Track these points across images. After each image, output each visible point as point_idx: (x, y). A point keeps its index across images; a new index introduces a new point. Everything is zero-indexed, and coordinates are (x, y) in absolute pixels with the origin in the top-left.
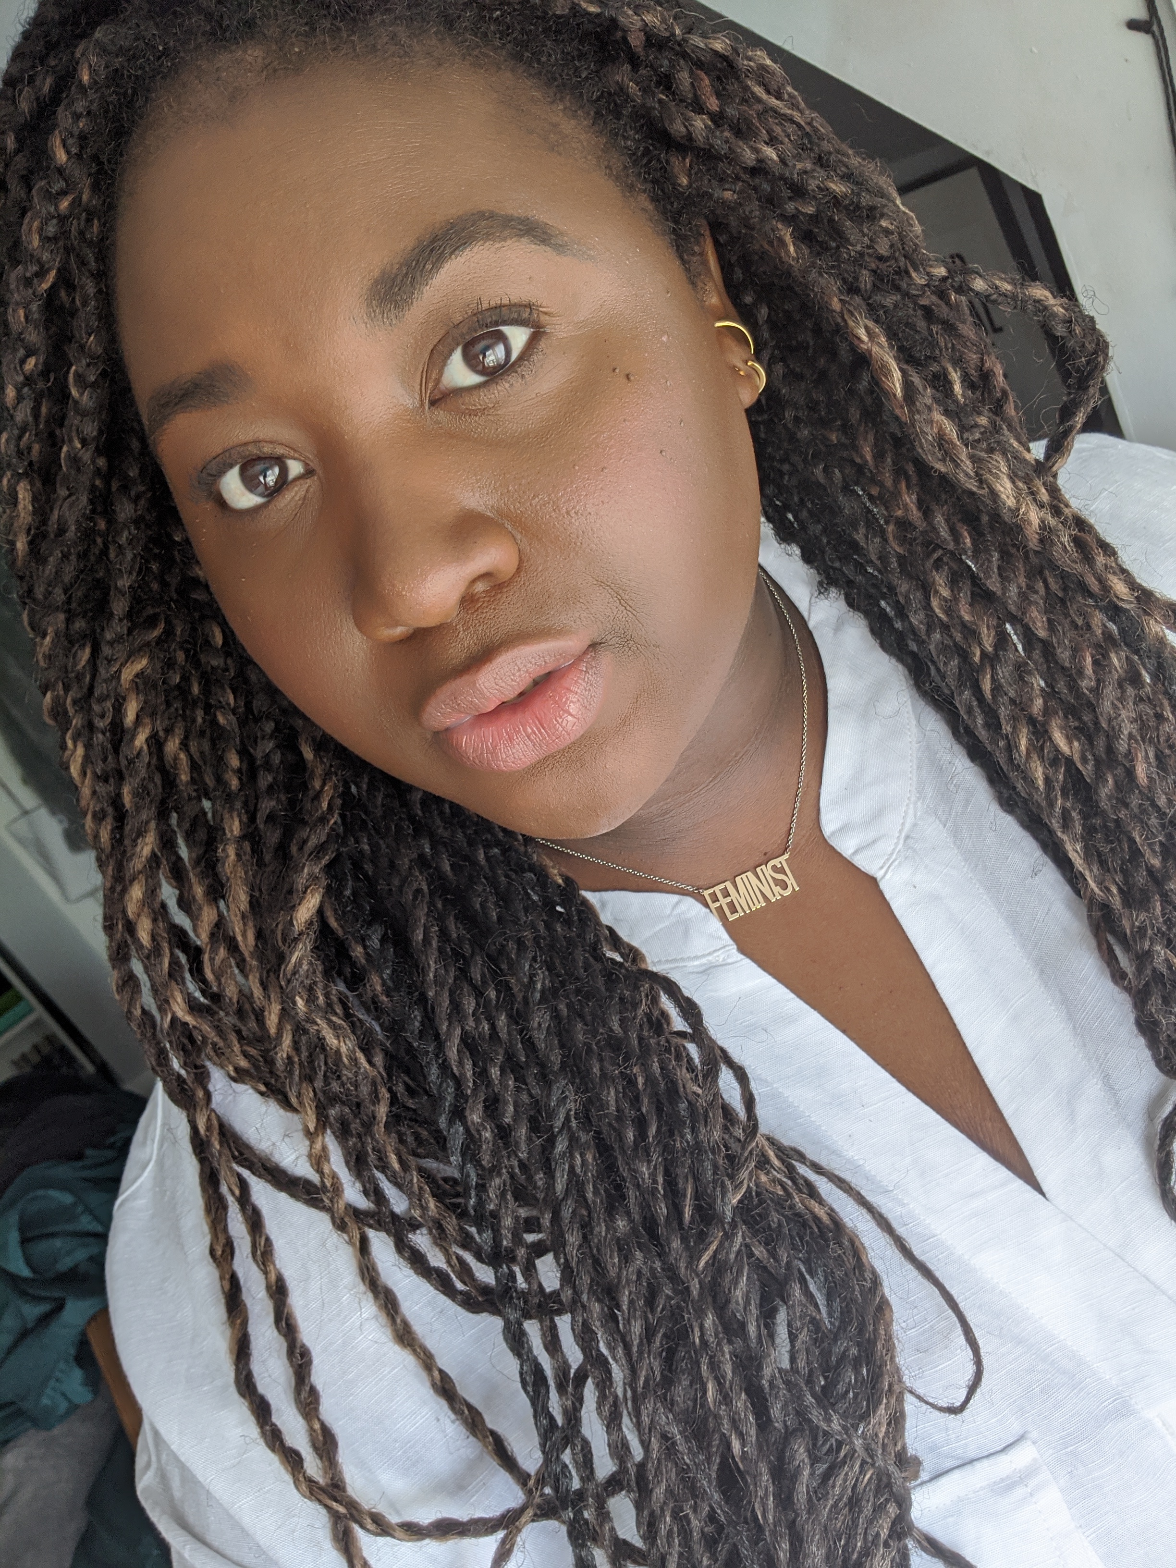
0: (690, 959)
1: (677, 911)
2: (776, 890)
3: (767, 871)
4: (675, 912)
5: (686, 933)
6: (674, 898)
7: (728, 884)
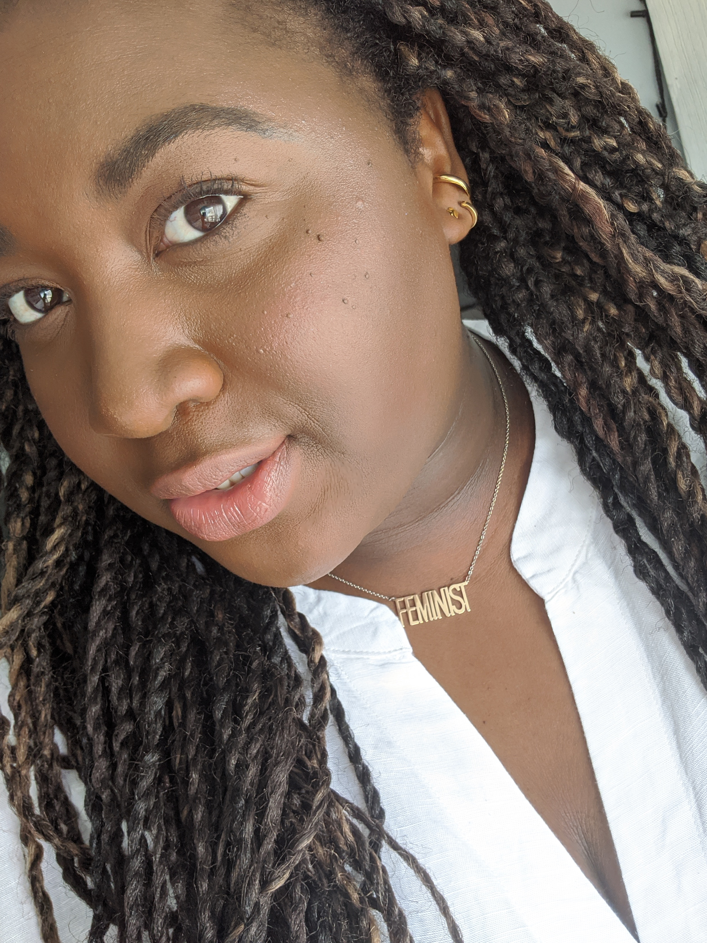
0: (373, 653)
1: (374, 614)
2: (453, 608)
3: (449, 592)
4: (371, 615)
5: (375, 633)
6: (373, 604)
7: (417, 598)
